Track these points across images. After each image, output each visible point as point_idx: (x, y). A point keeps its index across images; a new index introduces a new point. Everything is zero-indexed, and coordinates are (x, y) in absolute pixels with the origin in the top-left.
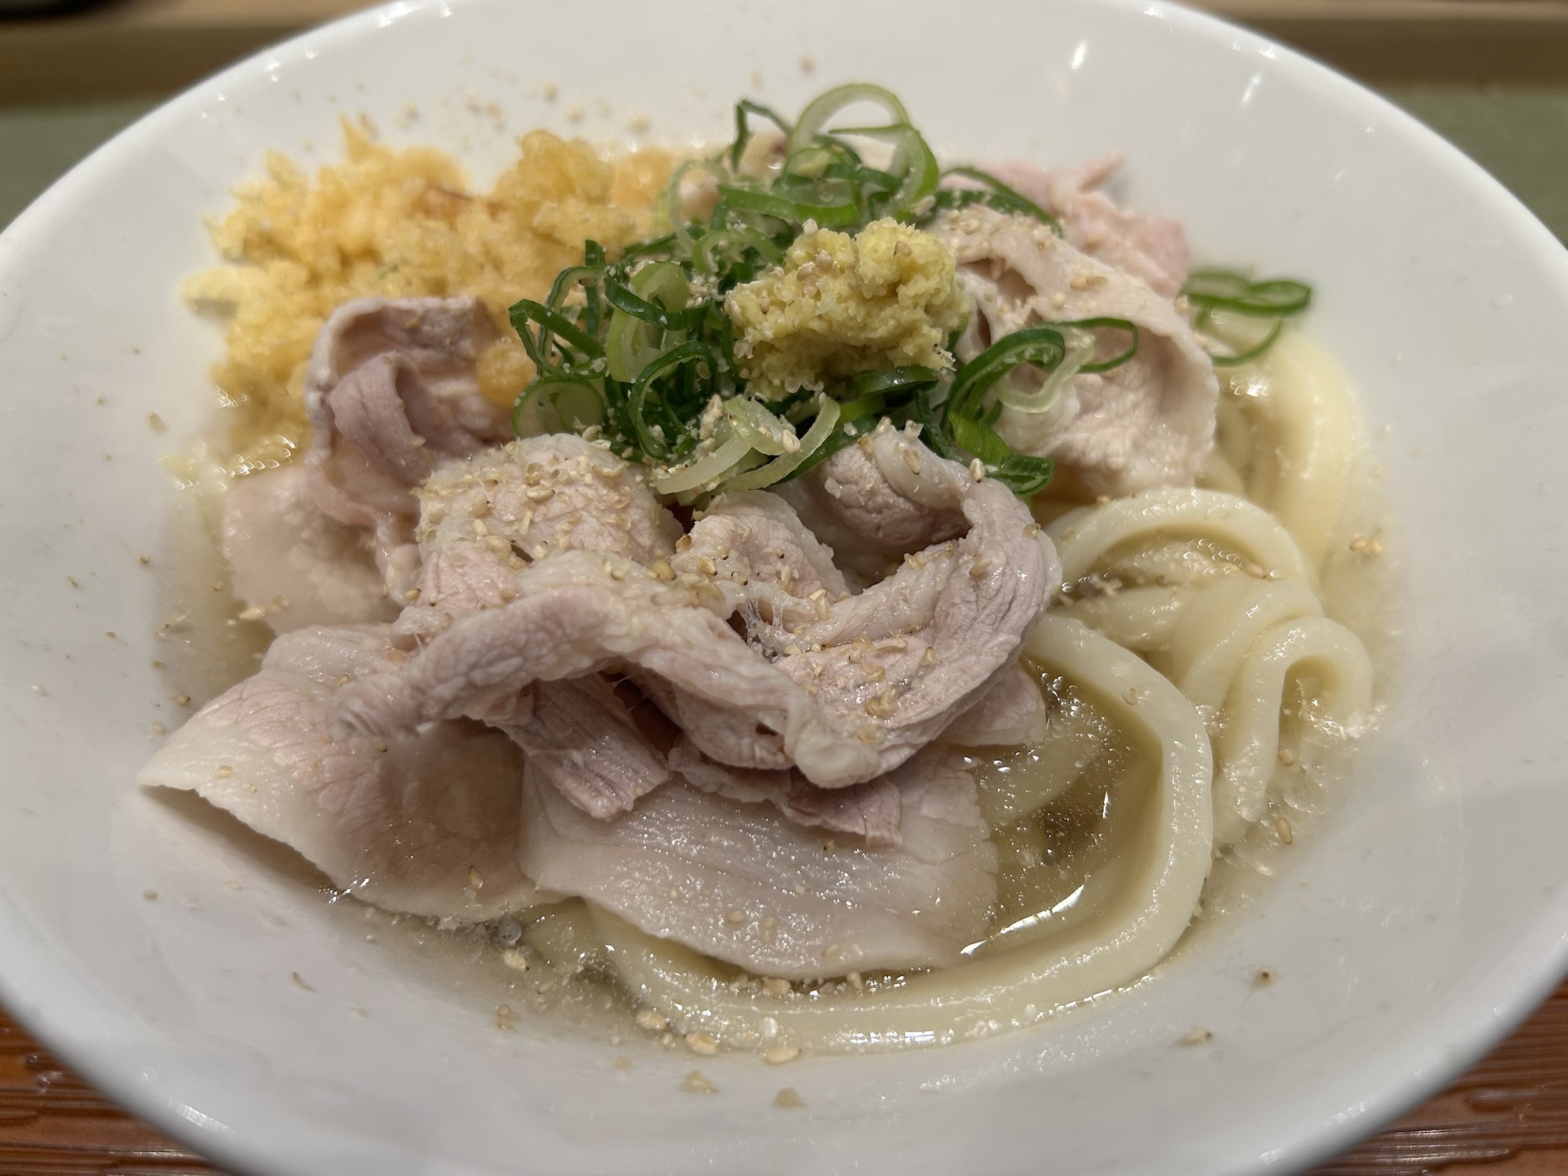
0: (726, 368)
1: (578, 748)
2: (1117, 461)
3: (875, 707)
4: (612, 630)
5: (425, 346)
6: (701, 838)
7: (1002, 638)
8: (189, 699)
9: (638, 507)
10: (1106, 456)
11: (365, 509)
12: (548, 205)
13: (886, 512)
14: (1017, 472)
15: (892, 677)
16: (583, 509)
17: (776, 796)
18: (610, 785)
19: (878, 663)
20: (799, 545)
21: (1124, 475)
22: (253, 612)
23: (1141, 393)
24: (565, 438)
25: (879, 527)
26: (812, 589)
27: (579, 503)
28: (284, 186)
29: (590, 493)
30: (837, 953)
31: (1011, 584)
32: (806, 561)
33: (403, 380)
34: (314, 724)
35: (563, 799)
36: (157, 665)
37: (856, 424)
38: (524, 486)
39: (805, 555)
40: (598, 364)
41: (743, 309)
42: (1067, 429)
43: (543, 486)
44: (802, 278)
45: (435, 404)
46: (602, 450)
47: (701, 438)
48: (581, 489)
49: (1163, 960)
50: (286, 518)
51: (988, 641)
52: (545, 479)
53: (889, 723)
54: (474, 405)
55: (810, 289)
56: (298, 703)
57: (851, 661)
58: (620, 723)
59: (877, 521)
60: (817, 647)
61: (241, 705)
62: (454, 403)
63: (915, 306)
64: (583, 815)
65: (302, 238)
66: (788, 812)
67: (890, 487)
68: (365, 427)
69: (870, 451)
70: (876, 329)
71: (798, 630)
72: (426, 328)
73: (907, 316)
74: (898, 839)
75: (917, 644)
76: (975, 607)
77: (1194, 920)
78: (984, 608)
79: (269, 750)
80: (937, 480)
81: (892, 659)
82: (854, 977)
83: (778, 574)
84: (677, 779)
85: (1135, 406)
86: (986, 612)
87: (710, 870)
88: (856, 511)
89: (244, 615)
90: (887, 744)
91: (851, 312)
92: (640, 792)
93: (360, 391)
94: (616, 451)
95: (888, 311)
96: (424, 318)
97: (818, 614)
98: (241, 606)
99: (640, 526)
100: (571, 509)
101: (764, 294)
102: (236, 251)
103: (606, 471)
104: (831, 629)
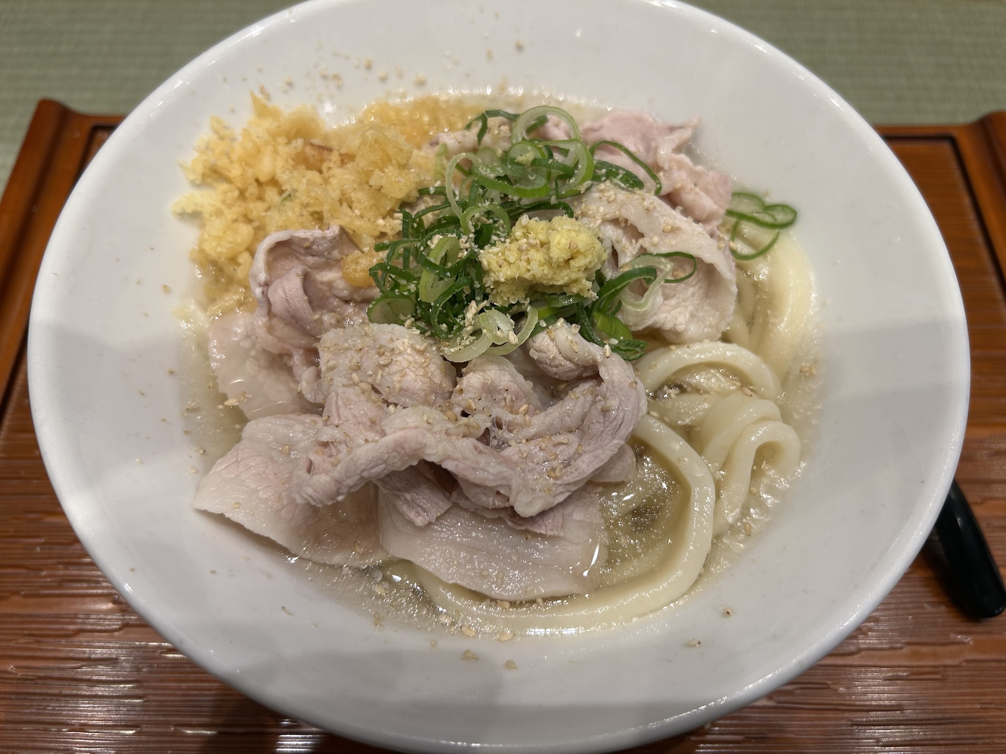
0: (478, 286)
1: (408, 491)
2: (680, 328)
3: (552, 474)
4: (429, 451)
5: (314, 255)
6: (467, 535)
7: (615, 441)
8: (205, 451)
9: (434, 363)
10: (675, 325)
11: (287, 347)
12: (377, 172)
13: (560, 368)
14: (627, 348)
15: (561, 458)
16: (406, 368)
17: (503, 515)
18: (424, 510)
19: (554, 450)
20: (516, 382)
21: (684, 333)
22: (232, 402)
23: (697, 287)
24: (397, 327)
25: (556, 373)
26: (522, 404)
27: (405, 364)
28: (222, 138)
29: (410, 358)
30: (532, 590)
31: (621, 415)
32: (519, 390)
33: (306, 278)
34: (275, 474)
35: (401, 514)
36: (186, 432)
37: (546, 321)
38: (377, 356)
39: (518, 387)
40: (412, 287)
41: (489, 263)
42: (655, 314)
43: (386, 356)
44: (520, 250)
45: (320, 286)
46: (415, 335)
47: (466, 325)
48: (406, 357)
50: (242, 344)
51: (608, 443)
52: (387, 352)
53: (559, 482)
54: (341, 284)
55: (524, 257)
56: (266, 463)
57: (541, 449)
58: (428, 480)
59: (555, 371)
60: (524, 441)
61: (238, 465)
62: (330, 285)
63: (579, 271)
64: (411, 523)
65: (235, 172)
66: (510, 524)
67: (563, 356)
68: (288, 312)
69: (553, 337)
70: (558, 281)
71: (515, 432)
72: (315, 247)
73: (574, 276)
74: (562, 534)
75: (573, 438)
76: (603, 426)
77: (700, 575)
78: (607, 426)
79: (256, 491)
80: (586, 355)
81: (561, 448)
82: (540, 601)
83: (505, 399)
84: (456, 505)
85: (693, 295)
86: (608, 429)
87: (472, 549)
88: (545, 366)
89: (226, 403)
90: (558, 492)
91: (546, 272)
92: (439, 514)
93: (285, 293)
94: (423, 333)
95: (565, 273)
96: (313, 243)
97: (525, 424)
98: (225, 397)
99: (435, 374)
100: (401, 368)
101: (500, 254)
102: (199, 182)
103: (418, 347)
104: (532, 431)
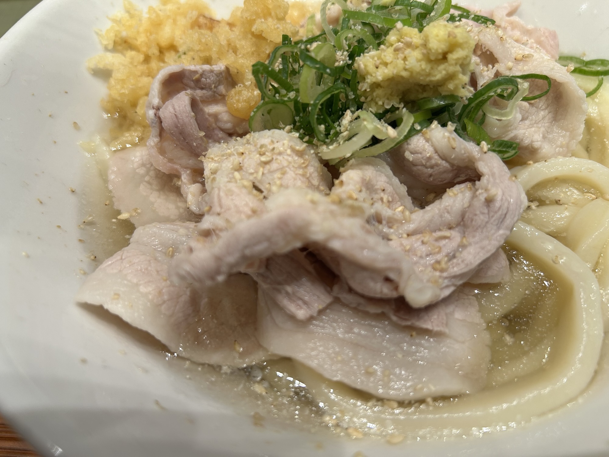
0: (353, 97)
1: (289, 284)
2: (536, 145)
3: (438, 266)
5: (202, 89)
6: (349, 330)
7: (501, 232)
8: (95, 257)
9: (312, 166)
10: (532, 141)
11: (177, 167)
12: (258, 21)
13: (436, 168)
14: (500, 149)
15: (445, 251)
16: (287, 167)
17: (387, 310)
18: (305, 303)
19: (437, 244)
20: (391, 184)
21: (539, 151)
22: (124, 216)
23: (547, 111)
24: (276, 131)
25: (431, 175)
26: (397, 206)
27: (285, 164)
28: (132, 16)
29: (290, 159)
30: (422, 389)
31: (506, 204)
32: (394, 192)
33: (194, 104)
34: (158, 272)
35: (281, 309)
36: (80, 240)
37: (420, 124)
38: (258, 156)
39: (394, 189)
40: (292, 95)
41: (366, 66)
42: (516, 129)
43: (267, 155)
44: (396, 50)
45: (207, 116)
46: (294, 137)
47: (342, 131)
48: (286, 157)
49: (583, 392)
50: (137, 171)
51: (494, 234)
52: (268, 152)
53: (445, 274)
54: (225, 117)
55: (401, 56)
56: (149, 261)
57: (423, 243)
58: (308, 272)
59: (430, 172)
60: (405, 236)
61: (122, 262)
62: (215, 116)
63: (456, 64)
64: (292, 318)
65: (141, 40)
66: (394, 318)
67: (439, 155)
68: (177, 127)
69: (428, 137)
70: (435, 76)
71: (395, 227)
72: (203, 79)
73: (451, 69)
74: (447, 331)
75: (455, 235)
76: (487, 216)
77: (596, 373)
78: (493, 216)
79: (137, 285)
80: (463, 152)
81: (444, 242)
82: (429, 400)
83: (382, 199)
84: (337, 300)
85: (544, 118)
86: (494, 218)
87: (356, 346)
88: (420, 167)
89: (120, 217)
90: (444, 285)
91: (423, 66)
92: (321, 307)
93: (174, 109)
94: (301, 138)
95: (442, 67)
96: (202, 75)
97: (405, 219)
98: (119, 213)
99: (313, 175)
100: (281, 167)
101: (376, 59)
102: (110, 47)
103: (297, 148)
104: (412, 227)
